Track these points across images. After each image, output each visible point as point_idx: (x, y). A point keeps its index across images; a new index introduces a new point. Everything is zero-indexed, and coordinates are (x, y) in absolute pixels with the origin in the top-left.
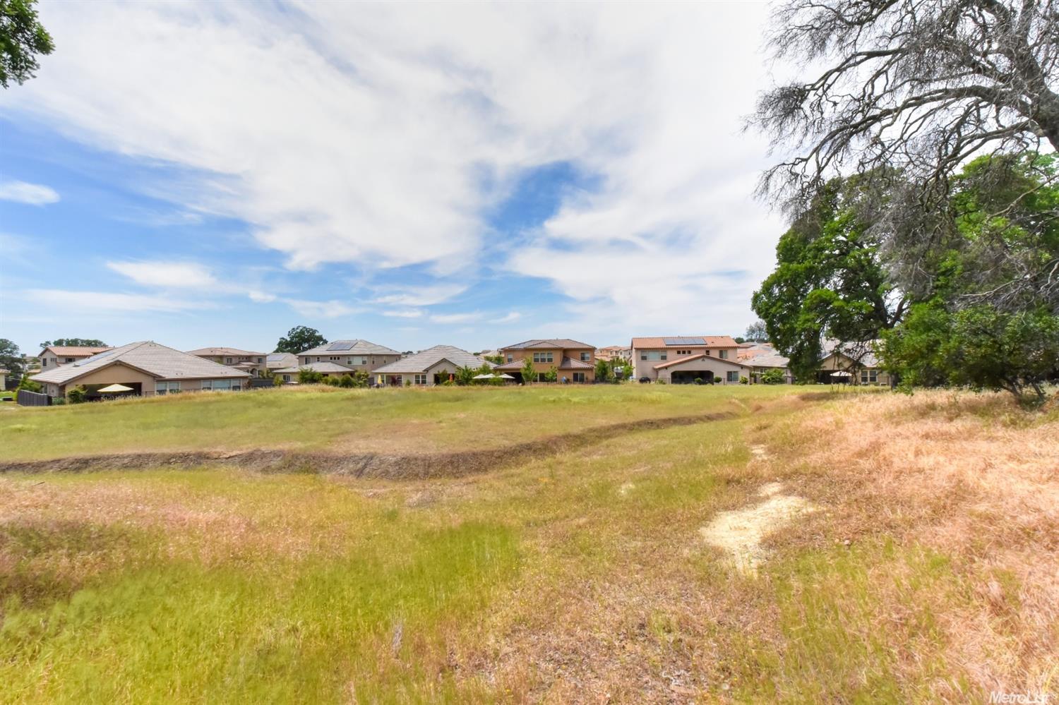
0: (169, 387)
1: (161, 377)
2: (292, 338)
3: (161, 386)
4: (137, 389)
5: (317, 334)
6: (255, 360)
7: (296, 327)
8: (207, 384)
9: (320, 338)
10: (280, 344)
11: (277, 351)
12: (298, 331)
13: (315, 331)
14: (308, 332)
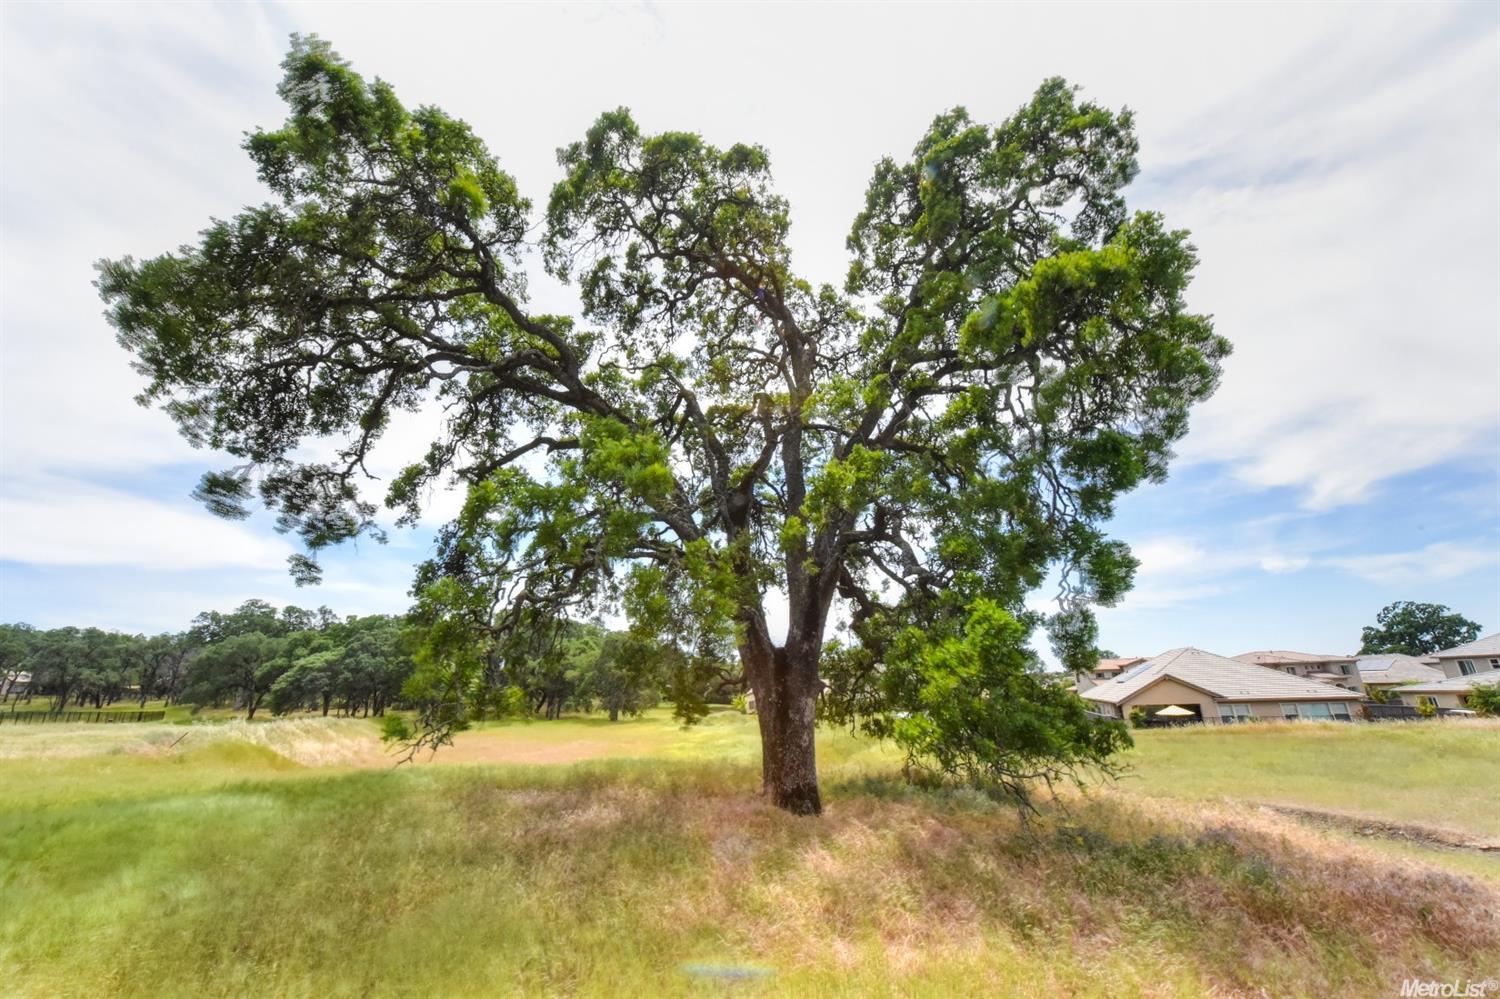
0: (1237, 711)
1: (1221, 697)
2: (1390, 626)
3: (1224, 711)
4: (1197, 714)
5: (1446, 613)
6: (1335, 668)
7: (1390, 605)
8: (1288, 709)
9: (1458, 621)
10: (1366, 638)
11: (1365, 652)
12: (1399, 611)
13: (1441, 608)
14: (1423, 611)
